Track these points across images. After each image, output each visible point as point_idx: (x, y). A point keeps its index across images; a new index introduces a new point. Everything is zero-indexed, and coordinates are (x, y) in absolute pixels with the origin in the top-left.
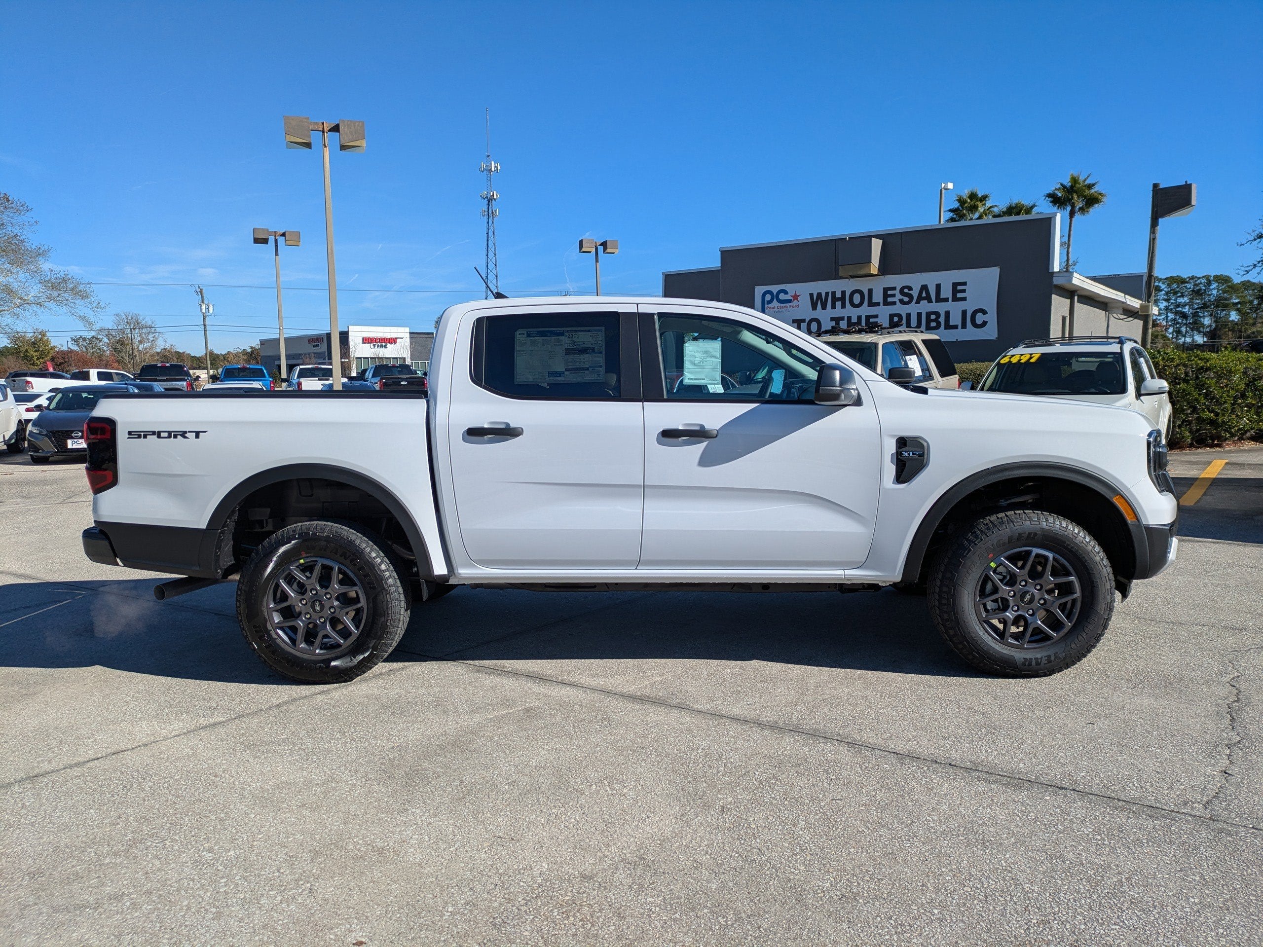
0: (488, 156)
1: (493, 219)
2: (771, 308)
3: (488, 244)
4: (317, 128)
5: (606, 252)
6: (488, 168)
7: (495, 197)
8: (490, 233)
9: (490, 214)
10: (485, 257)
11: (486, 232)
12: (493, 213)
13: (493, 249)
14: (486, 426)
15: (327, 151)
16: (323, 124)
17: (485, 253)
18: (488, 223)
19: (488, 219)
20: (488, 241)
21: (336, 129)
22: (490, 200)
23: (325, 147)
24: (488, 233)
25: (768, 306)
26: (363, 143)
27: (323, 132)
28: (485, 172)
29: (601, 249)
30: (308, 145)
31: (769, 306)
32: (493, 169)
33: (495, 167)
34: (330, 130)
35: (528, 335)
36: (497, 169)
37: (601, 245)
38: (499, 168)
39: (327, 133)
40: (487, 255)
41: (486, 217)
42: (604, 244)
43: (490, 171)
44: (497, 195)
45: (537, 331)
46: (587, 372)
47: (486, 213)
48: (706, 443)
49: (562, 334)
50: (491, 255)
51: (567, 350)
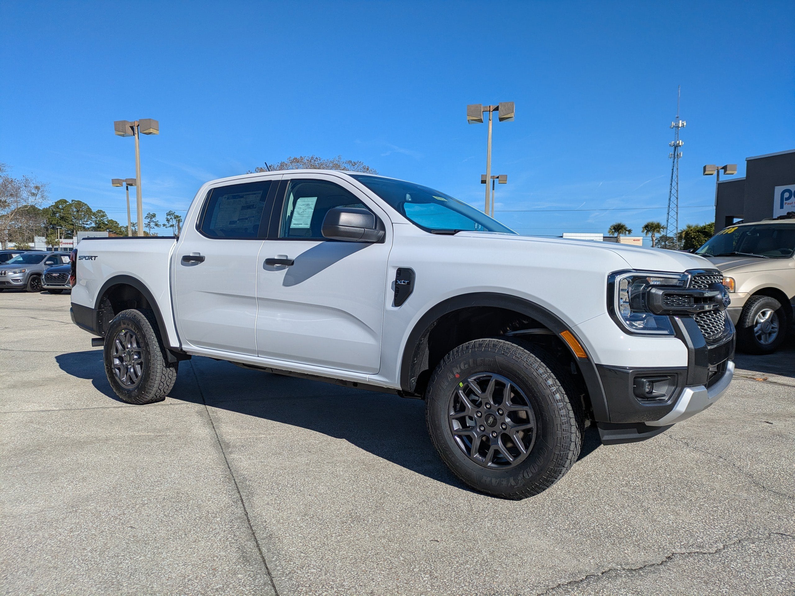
0: (678, 117)
1: (678, 159)
2: (788, 204)
3: (672, 177)
4: (486, 110)
5: (726, 173)
6: (677, 125)
7: (680, 144)
8: (675, 169)
9: (675, 156)
10: (669, 185)
11: (671, 168)
12: (678, 155)
13: (676, 180)
14: (191, 255)
15: (491, 122)
16: (490, 107)
17: (670, 183)
18: (674, 162)
19: (674, 159)
20: (672, 174)
21: (497, 109)
22: (676, 147)
23: (490, 120)
24: (673, 169)
25: (786, 202)
26: (512, 115)
27: (490, 112)
28: (674, 128)
29: (722, 171)
30: (480, 121)
31: (788, 202)
32: (680, 126)
33: (682, 124)
34: (494, 110)
35: (228, 198)
36: (684, 126)
37: (722, 168)
38: (685, 124)
39: (492, 112)
40: (671, 184)
41: (672, 159)
42: (725, 168)
43: (678, 127)
44: (682, 143)
45: (232, 196)
46: (247, 221)
47: (673, 156)
48: (287, 269)
49: (242, 197)
50: (674, 184)
51: (242, 207)
